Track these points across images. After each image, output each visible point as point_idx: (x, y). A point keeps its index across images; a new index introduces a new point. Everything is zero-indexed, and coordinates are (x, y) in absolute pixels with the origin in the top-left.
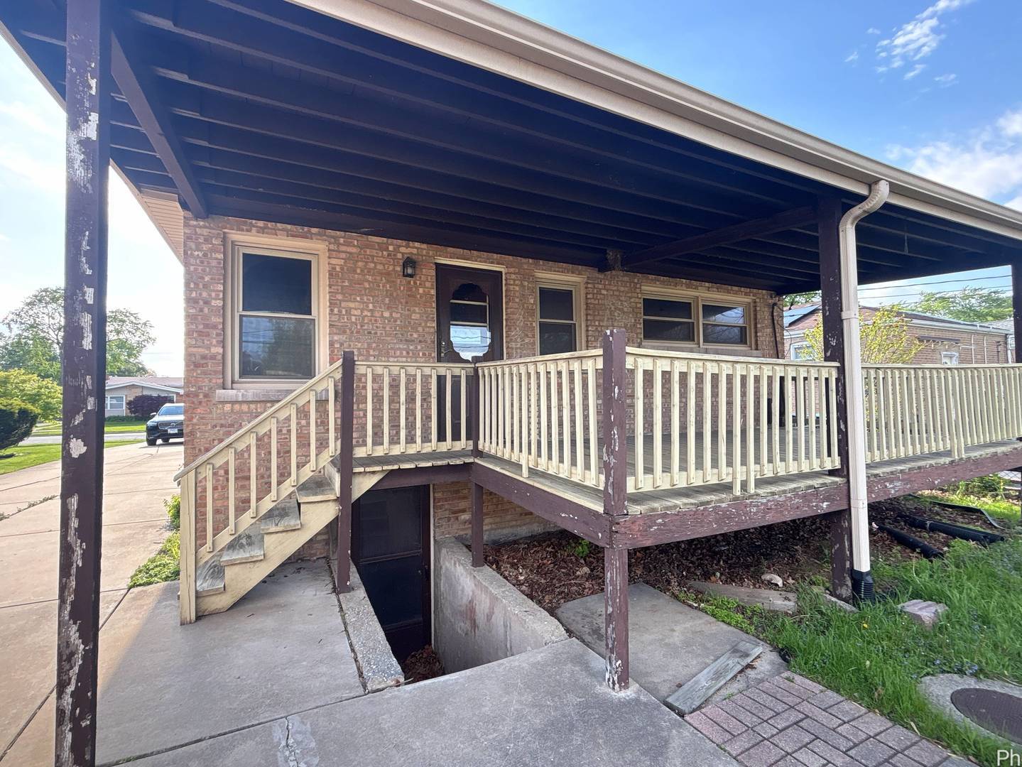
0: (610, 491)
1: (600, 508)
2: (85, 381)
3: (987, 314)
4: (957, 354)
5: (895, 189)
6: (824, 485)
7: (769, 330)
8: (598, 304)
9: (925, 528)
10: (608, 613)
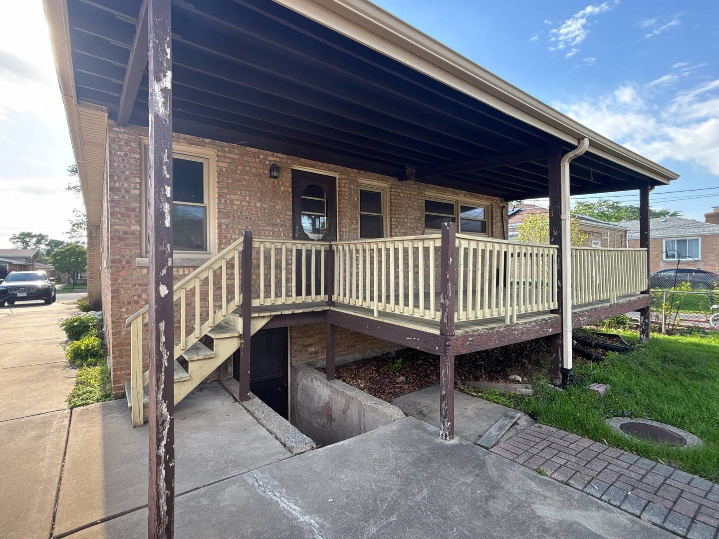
0: (445, 321)
1: (437, 332)
2: (166, 247)
3: (612, 217)
4: (600, 242)
5: (592, 144)
6: (550, 318)
7: (500, 224)
8: (398, 203)
9: (592, 347)
10: (443, 394)
